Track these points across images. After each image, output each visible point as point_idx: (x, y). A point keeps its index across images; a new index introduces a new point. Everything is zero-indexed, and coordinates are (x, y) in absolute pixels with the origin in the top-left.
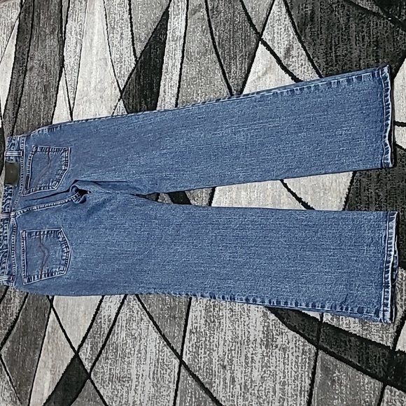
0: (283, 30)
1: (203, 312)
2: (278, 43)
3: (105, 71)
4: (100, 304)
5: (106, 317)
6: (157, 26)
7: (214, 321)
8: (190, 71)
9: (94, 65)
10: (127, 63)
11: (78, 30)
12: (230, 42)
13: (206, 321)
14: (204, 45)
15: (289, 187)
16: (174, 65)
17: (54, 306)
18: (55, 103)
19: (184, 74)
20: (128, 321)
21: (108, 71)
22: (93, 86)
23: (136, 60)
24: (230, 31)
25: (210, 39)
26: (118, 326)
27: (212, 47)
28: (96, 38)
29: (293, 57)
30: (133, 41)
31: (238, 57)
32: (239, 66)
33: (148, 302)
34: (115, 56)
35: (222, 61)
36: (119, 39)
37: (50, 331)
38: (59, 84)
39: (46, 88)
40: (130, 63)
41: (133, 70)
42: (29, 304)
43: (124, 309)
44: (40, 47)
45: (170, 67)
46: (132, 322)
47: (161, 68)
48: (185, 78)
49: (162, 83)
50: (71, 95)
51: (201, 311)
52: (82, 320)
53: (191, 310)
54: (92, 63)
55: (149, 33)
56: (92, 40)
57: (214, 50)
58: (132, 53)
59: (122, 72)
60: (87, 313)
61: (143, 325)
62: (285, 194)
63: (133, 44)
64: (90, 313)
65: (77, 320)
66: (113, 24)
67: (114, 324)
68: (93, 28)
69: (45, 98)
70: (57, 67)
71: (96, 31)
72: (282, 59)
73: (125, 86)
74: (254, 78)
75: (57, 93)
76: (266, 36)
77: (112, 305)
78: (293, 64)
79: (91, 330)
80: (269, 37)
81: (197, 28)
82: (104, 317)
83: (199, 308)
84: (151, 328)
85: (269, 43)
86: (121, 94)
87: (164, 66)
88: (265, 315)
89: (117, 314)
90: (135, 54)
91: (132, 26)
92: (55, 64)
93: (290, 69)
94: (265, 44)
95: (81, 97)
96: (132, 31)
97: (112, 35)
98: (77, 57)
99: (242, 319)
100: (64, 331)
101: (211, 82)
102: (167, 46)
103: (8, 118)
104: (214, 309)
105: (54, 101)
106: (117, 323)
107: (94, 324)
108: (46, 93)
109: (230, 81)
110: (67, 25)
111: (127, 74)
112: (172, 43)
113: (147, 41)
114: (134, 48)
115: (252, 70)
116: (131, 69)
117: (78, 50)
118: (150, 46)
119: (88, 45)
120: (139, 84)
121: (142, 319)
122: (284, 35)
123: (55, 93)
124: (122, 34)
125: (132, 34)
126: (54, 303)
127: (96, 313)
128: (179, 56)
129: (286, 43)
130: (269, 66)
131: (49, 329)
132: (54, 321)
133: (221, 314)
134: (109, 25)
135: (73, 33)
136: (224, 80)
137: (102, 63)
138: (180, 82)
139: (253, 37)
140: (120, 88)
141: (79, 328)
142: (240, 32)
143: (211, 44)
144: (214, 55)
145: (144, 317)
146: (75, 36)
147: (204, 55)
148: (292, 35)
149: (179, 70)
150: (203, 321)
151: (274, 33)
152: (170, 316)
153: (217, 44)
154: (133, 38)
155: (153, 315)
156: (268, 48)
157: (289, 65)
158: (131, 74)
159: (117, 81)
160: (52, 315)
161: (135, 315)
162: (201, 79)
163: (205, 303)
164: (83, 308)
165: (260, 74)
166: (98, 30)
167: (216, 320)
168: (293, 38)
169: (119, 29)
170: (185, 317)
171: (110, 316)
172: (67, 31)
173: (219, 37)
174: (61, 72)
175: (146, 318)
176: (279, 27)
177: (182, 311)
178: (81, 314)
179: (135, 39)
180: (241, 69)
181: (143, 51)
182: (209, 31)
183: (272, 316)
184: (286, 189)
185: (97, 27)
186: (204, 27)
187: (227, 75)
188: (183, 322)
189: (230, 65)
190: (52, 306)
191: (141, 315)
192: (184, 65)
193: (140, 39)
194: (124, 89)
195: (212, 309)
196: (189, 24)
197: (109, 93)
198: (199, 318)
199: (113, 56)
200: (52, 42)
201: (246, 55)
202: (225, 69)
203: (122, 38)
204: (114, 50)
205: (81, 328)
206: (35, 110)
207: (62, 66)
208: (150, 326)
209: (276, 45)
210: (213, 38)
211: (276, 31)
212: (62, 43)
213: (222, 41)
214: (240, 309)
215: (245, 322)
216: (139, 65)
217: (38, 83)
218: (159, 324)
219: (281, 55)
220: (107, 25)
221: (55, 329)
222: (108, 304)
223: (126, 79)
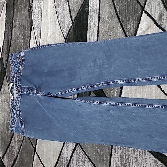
0: (157, 5)
1: (119, 158)
2: (154, 12)
3: (56, 28)
4: (61, 151)
5: (65, 158)
6: (83, 3)
7: (126, 163)
8: (104, 28)
9: (49, 24)
10: (67, 23)
11: (39, 6)
12: (126, 12)
13: (121, 163)
14: (111, 13)
15: (166, 92)
16: (94, 25)
17: (37, 151)
18: (30, 45)
19: (100, 29)
20: (77, 161)
21: (57, 28)
22: (49, 36)
23: (72, 22)
24: (125, 5)
25: (114, 10)
26: (72, 163)
27: (116, 14)
28: (49, 10)
29: (163, 20)
30: (70, 11)
31: (131, 20)
32: (132, 25)
33: (87, 151)
34: (61, 19)
35: (122, 22)
36: (62, 10)
37: (35, 164)
38: (31, 35)
39: (24, 37)
40: (69, 23)
41: (71, 27)
42: (23, 149)
43: (75, 155)
44: (19, 15)
45: (92, 25)
46: (79, 161)
47: (87, 26)
48: (101, 31)
49: (88, 34)
50: (38, 41)
51: (118, 158)
52: (52, 159)
53: (112, 157)
54: (48, 23)
55: (79, 7)
56: (47, 11)
57: (117, 16)
58: (70, 18)
59: (65, 29)
60: (54, 155)
61: (86, 164)
62: (163, 96)
63: (70, 13)
64: (56, 156)
65: (49, 159)
66: (58, 2)
67: (70, 162)
68: (47, 4)
69: (24, 42)
70: (29, 26)
71: (49, 6)
72: (157, 21)
73: (67, 36)
74: (141, 32)
75: (30, 39)
76: (147, 8)
77: (68, 152)
78: (164, 24)
79: (58, 165)
80: (149, 9)
81: (106, 4)
82: (64, 158)
83: (117, 156)
84: (90, 165)
85: (149, 12)
86: (65, 40)
87: (89, 25)
88: (155, 162)
89: (71, 157)
90: (72, 19)
91: (69, 3)
92: (28, 24)
93: (162, 26)
94: (146, 12)
95: (43, 42)
96: (69, 6)
97: (58, 8)
98: (39, 20)
99: (142, 163)
100: (43, 164)
101: (116, 34)
102: (89, 14)
103: (4, 53)
104: (125, 157)
105: (29, 44)
106: (71, 162)
107: (59, 162)
108: (24, 39)
109: (127, 33)
110: (33, 3)
111: (68, 30)
112: (92, 13)
113: (78, 11)
114: (71, 15)
115: (140, 27)
116: (70, 27)
117: (40, 17)
118: (80, 14)
119: (45, 13)
120: (75, 35)
121: (85, 160)
122: (157, 7)
123: (29, 40)
124: (64, 7)
125: (69, 8)
126: (36, 150)
127: (60, 156)
128: (97, 20)
129: (159, 12)
130: (149, 25)
131: (34, 163)
132: (37, 159)
133: (129, 160)
134: (56, 3)
135: (36, 7)
136: (123, 33)
137: (54, 23)
138: (98, 34)
139: (139, 8)
140: (64, 37)
141: (51, 163)
142: (131, 6)
143: (115, 13)
144: (117, 19)
145: (86, 159)
146: (37, 9)
147: (111, 19)
148: (162, 8)
149: (97, 27)
150: (119, 163)
151: (151, 7)
152: (101, 159)
153: (118, 13)
154: (70, 10)
155: (91, 158)
156: (148, 15)
157: (162, 25)
158: (70, 29)
159: (63, 33)
160: (36, 156)
161: (81, 158)
162: (110, 32)
163: (120, 153)
164: (52, 153)
165: (145, 29)
166: (50, 5)
167: (127, 163)
168: (163, 9)
169: (62, 5)
170: (109, 160)
171: (67, 158)
172: (33, 6)
173: (119, 9)
174: (31, 28)
175: (87, 160)
176: (155, 3)
177: (107, 157)
178: (51, 156)
179: (71, 10)
180: (133, 27)
181: (76, 17)
182: (113, 6)
183: (160, 163)
184: (164, 94)
185: (49, 4)
186: (110, 4)
187: (125, 30)
188: (108, 163)
189: (126, 25)
190: (35, 151)
191: (84, 158)
192: (100, 25)
193: (74, 10)
194: (66, 37)
195: (124, 157)
196: (101, 2)
197: (59, 40)
198: (117, 161)
199: (59, 20)
200: (25, 12)
201: (136, 19)
202: (124, 26)
203: (64, 10)
204: (60, 17)
205: (52, 163)
206: (19, 48)
207: (32, 25)
208: (90, 164)
209: (153, 13)
210: (115, 10)
211: (152, 5)
212: (31, 13)
213: (121, 11)
214: (140, 158)
215: (144, 165)
216: (74, 24)
217: (19, 34)
218: (95, 163)
219: (156, 19)
220: (55, 3)
221: (38, 163)
222: (66, 151)
223: (67, 32)
